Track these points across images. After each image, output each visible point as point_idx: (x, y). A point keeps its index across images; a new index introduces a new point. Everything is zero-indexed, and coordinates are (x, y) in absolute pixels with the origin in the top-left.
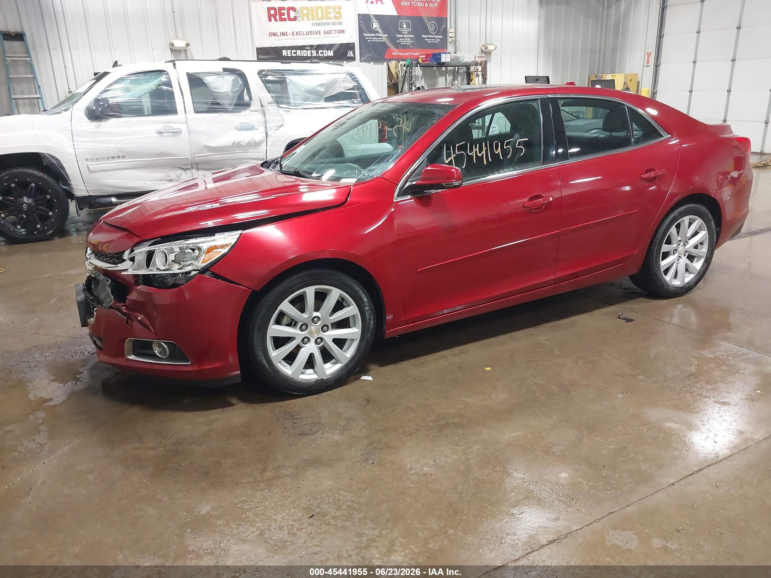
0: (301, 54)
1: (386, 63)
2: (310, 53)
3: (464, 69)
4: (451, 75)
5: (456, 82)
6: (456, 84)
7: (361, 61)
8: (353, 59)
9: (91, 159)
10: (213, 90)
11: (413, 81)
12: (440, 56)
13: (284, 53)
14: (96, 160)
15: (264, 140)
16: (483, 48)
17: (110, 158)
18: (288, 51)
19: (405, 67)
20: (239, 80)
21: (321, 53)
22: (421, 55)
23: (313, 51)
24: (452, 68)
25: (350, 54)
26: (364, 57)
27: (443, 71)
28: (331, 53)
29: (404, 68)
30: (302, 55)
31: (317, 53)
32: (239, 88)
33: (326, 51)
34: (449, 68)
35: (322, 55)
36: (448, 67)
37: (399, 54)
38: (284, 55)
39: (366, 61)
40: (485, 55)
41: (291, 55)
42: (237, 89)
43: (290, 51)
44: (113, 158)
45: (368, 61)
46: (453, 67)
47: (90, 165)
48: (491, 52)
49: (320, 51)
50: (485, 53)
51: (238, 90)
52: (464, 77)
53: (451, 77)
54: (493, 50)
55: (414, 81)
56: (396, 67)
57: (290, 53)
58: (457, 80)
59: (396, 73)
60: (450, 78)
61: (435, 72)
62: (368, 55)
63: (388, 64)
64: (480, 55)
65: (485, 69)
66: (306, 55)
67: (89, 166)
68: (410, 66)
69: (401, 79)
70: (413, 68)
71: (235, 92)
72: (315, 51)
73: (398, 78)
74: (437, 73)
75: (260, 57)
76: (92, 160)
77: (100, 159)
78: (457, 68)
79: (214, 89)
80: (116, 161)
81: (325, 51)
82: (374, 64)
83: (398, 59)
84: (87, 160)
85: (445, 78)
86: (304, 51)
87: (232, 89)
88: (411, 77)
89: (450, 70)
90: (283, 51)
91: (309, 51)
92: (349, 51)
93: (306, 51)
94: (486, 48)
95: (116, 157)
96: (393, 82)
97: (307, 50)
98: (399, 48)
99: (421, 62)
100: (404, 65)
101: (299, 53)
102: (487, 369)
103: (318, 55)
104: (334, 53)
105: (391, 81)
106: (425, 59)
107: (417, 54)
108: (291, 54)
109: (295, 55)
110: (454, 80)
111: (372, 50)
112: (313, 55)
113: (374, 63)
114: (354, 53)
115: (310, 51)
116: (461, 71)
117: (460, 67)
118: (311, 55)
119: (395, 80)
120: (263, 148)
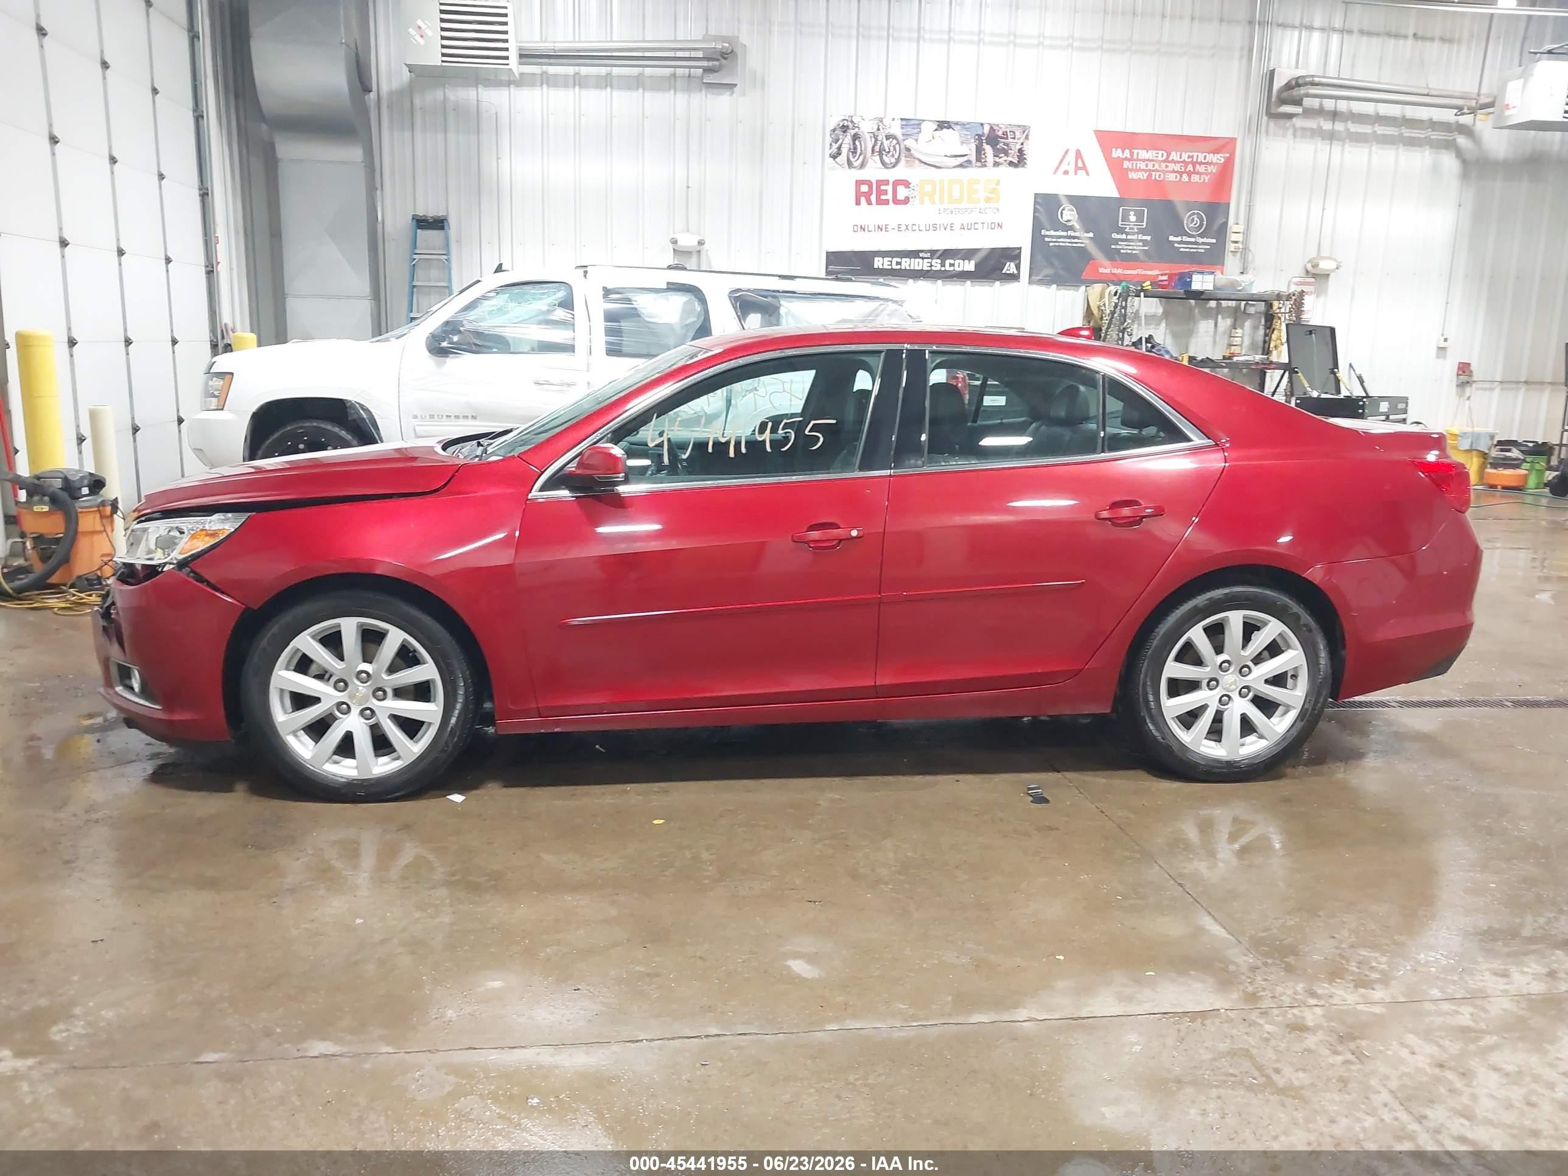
0: (910, 265)
1: (1083, 288)
2: (929, 265)
3: (1261, 307)
4: (1228, 317)
5: (1239, 331)
6: (1237, 335)
7: (1030, 283)
8: (1015, 277)
9: (421, 416)
10: (646, 319)
11: (1126, 324)
12: (1191, 277)
13: (878, 263)
14: (430, 418)
15: (721, 413)
16: (1309, 267)
17: (453, 417)
18: (886, 259)
19: (1117, 297)
20: (696, 303)
21: (952, 265)
22: (1162, 275)
23: (934, 261)
24: (1233, 304)
25: (1010, 268)
26: (1037, 276)
27: (1211, 308)
28: (970, 266)
29: (1115, 299)
30: (912, 268)
31: (943, 265)
32: (695, 319)
33: (961, 261)
34: (1224, 303)
35: (952, 268)
36: (1222, 302)
37: (1115, 271)
38: (876, 267)
39: (1041, 282)
40: (1313, 280)
41: (890, 267)
42: (692, 319)
43: (890, 259)
44: (457, 417)
45: (1047, 282)
46: (1234, 302)
47: (418, 425)
48: (1328, 275)
49: (948, 262)
50: (1314, 276)
51: (694, 322)
52: (1260, 322)
53: (1229, 322)
54: (1333, 271)
55: (1128, 324)
56: (1102, 297)
57: (889, 263)
58: (1242, 328)
59: (1099, 307)
60: (1224, 323)
61: (1191, 309)
62: (1048, 271)
63: (1086, 291)
64: (1302, 280)
65: (1298, 309)
66: (920, 268)
67: (417, 428)
68: (1124, 296)
69: (1106, 322)
70: (1130, 299)
71: (687, 325)
72: (939, 261)
73: (1102, 318)
74: (1197, 311)
75: (831, 268)
76: (423, 418)
77: (436, 417)
78: (1243, 303)
79: (649, 317)
80: (461, 422)
81: (957, 262)
82: (1058, 289)
83: (1107, 280)
84: (415, 417)
85: (1213, 321)
86: (917, 260)
87: (682, 318)
88: (1124, 317)
89: (1228, 307)
90: (876, 259)
91: (926, 260)
92: (1008, 264)
93: (921, 260)
94: (1315, 266)
95: (461, 417)
96: (1091, 325)
97: (923, 258)
98: (1116, 261)
99: (1150, 287)
100: (1115, 294)
101: (906, 264)
102: (656, 822)
103: (943, 269)
104: (976, 266)
105: (1089, 322)
106: (1166, 283)
107: (1157, 272)
108: (891, 265)
109: (898, 267)
110: (1235, 329)
111: (1056, 262)
112: (933, 268)
113: (1059, 287)
114: (1018, 267)
115: (930, 260)
116: (1251, 310)
117: (1250, 302)
118: (929, 269)
119: (1096, 322)
120: (719, 424)
